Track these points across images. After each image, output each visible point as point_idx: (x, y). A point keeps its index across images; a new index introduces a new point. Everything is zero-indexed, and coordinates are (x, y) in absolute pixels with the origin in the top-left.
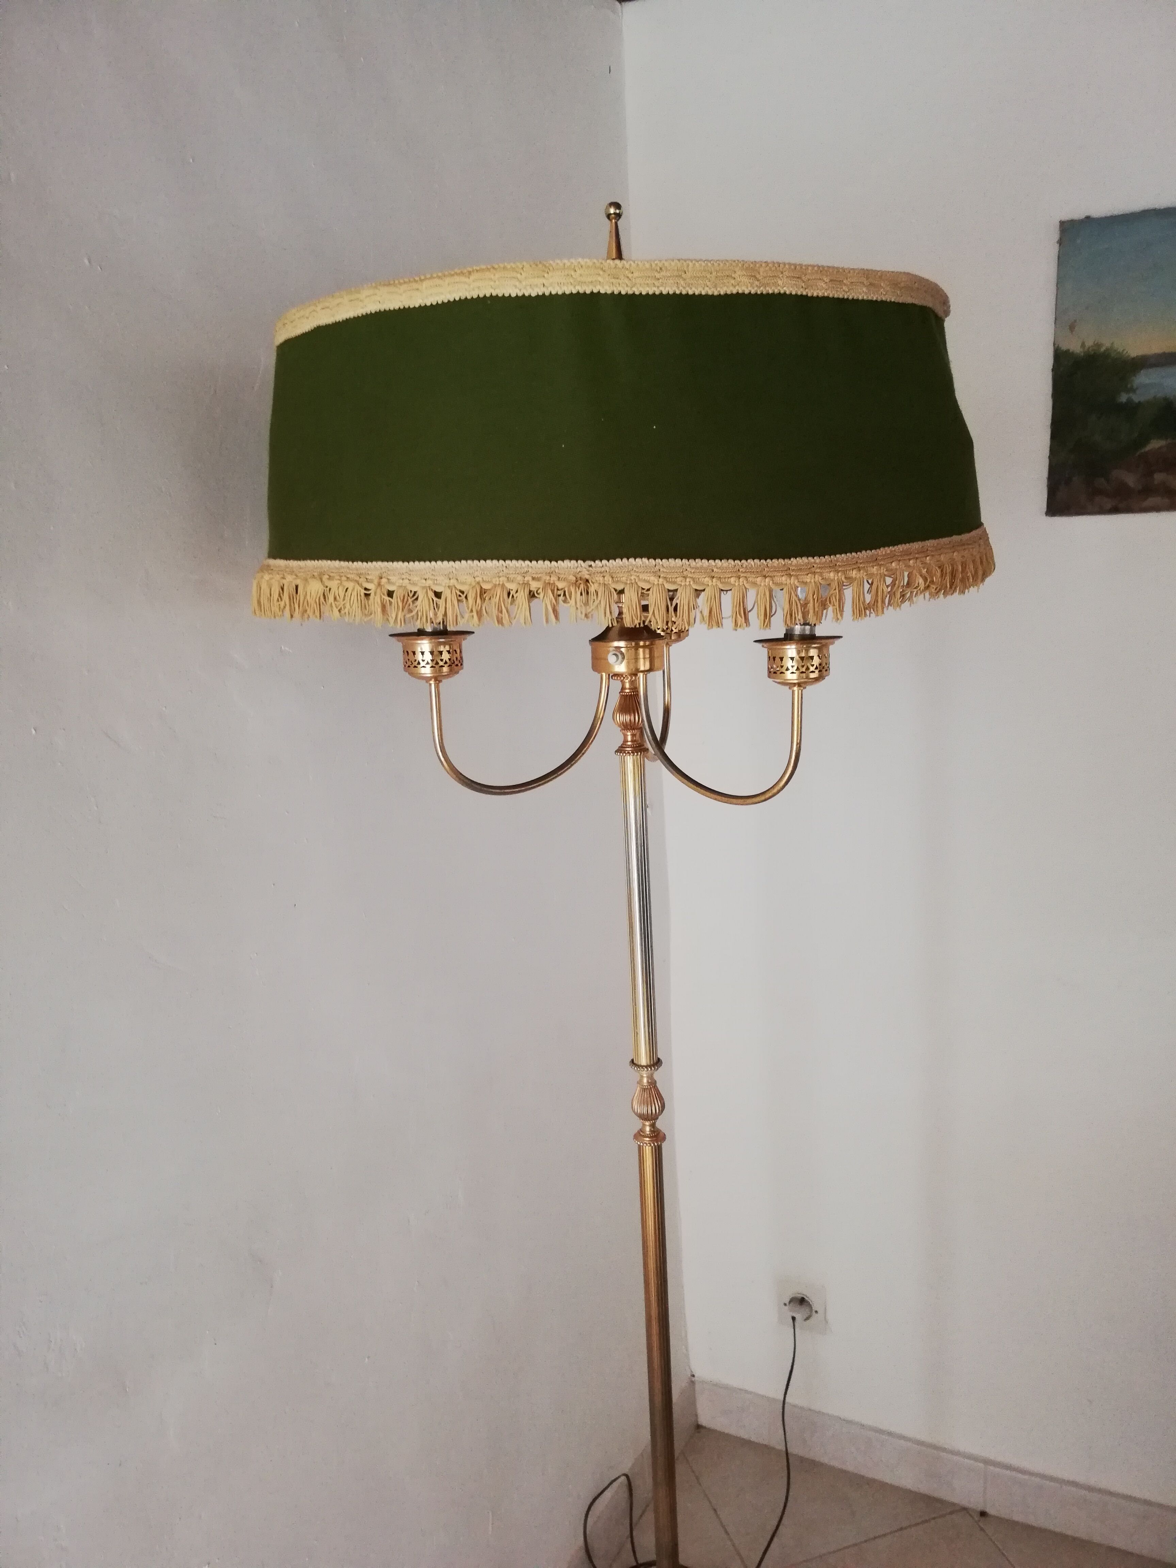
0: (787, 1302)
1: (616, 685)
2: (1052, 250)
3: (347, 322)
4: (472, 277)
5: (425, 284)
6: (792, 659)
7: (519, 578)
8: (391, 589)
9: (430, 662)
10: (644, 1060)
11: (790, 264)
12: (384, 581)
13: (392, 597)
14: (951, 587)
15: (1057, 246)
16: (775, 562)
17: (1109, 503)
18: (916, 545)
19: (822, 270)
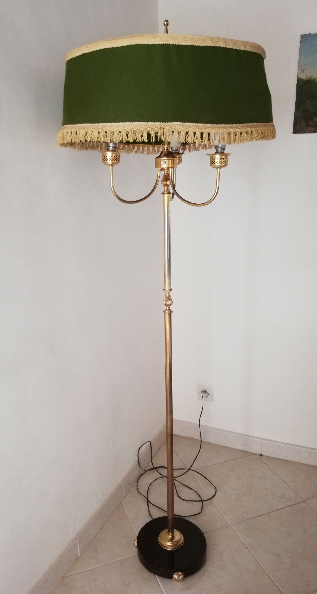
0: (200, 392)
1: (163, 173)
2: (298, 44)
3: (94, 52)
4: (134, 38)
5: (119, 40)
6: (218, 159)
7: (144, 127)
8: (106, 131)
9: (111, 159)
10: (167, 288)
11: (222, 38)
12: (104, 129)
13: (107, 133)
14: (264, 137)
15: (300, 43)
16: (216, 125)
17: (313, 129)
18: (255, 124)
19: (231, 40)
